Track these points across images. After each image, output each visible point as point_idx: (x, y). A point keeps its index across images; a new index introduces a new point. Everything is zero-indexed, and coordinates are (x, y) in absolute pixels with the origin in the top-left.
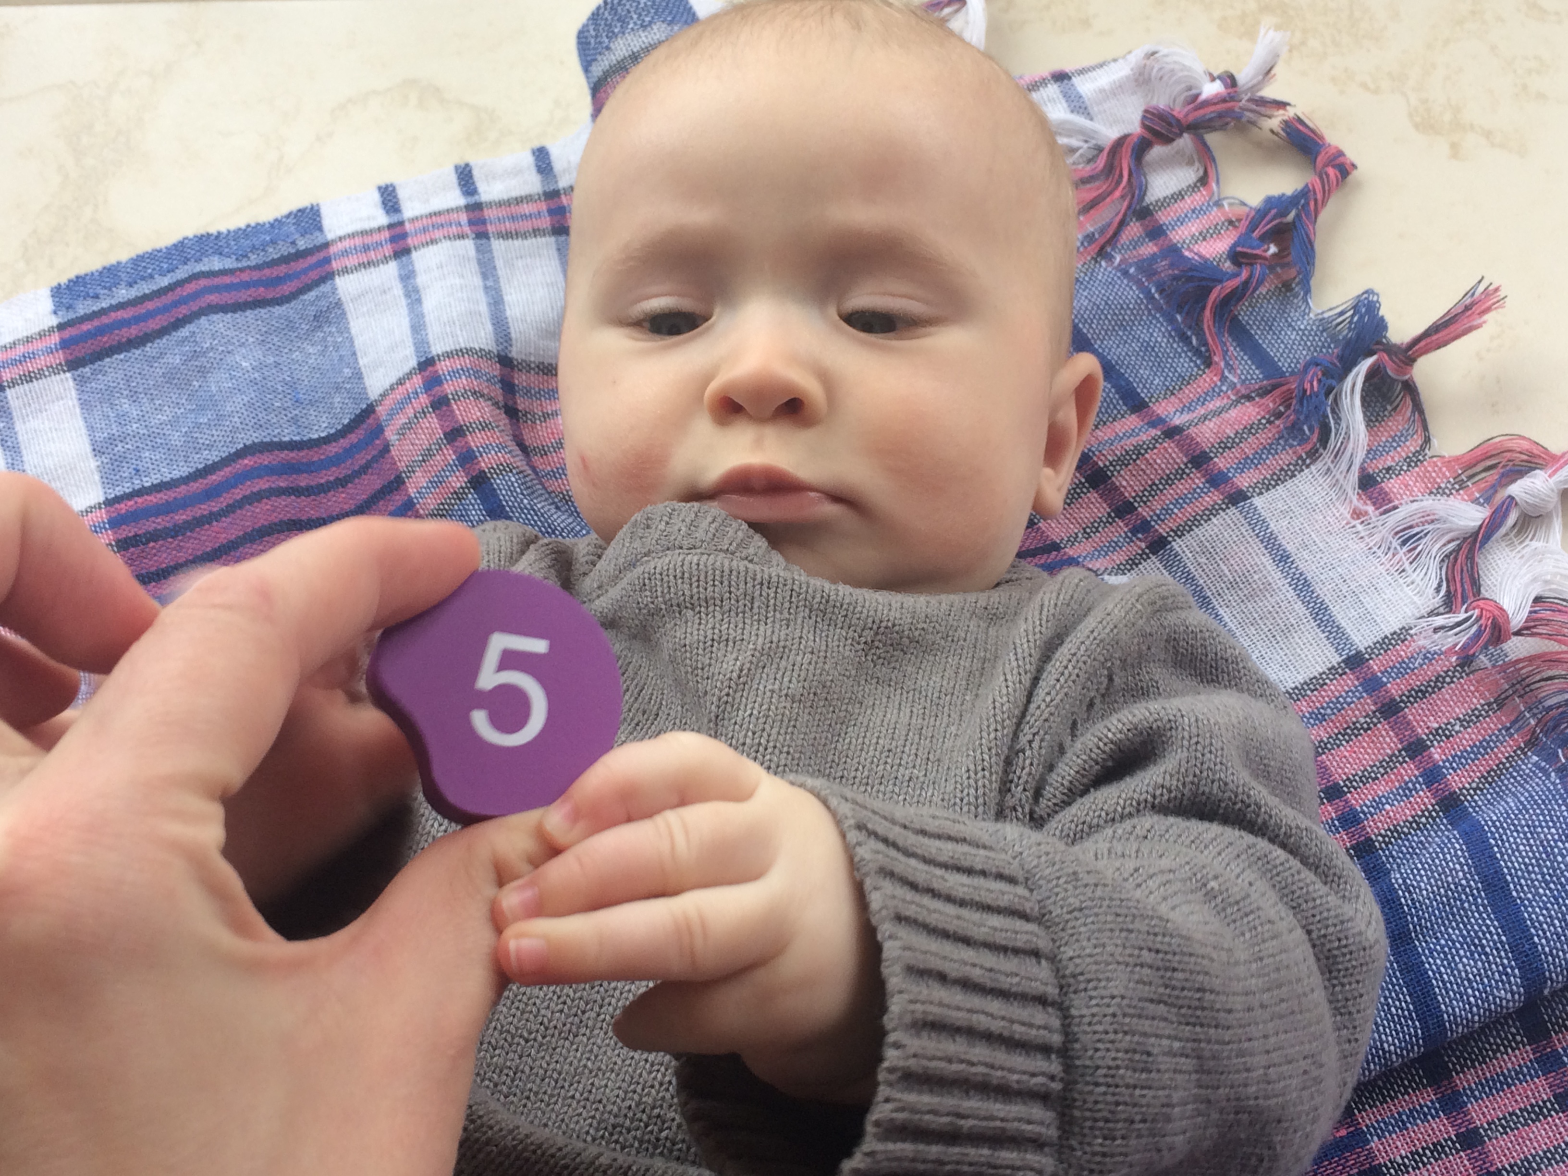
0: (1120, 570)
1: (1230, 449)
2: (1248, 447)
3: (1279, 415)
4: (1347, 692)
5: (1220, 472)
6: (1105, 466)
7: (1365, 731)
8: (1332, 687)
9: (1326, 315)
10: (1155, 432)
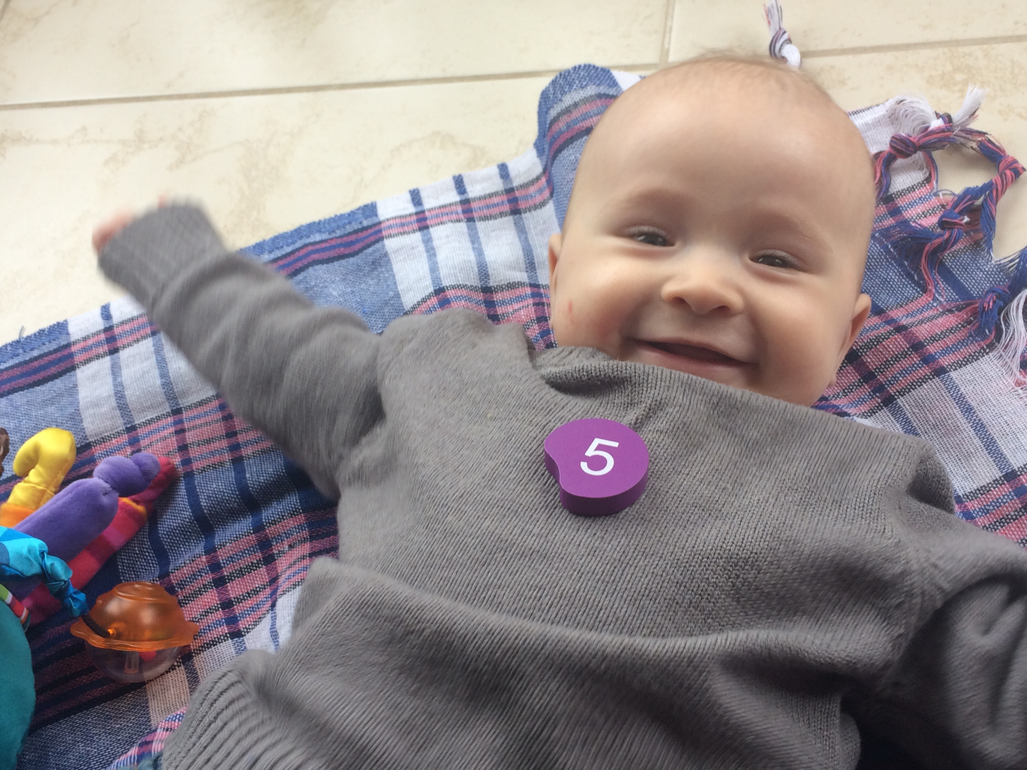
0: (864, 415)
1: (937, 341)
2: (950, 340)
3: (969, 323)
4: (1004, 496)
5: (930, 354)
6: (857, 349)
7: (1014, 520)
8: (995, 493)
9: (1002, 262)
10: (889, 328)
